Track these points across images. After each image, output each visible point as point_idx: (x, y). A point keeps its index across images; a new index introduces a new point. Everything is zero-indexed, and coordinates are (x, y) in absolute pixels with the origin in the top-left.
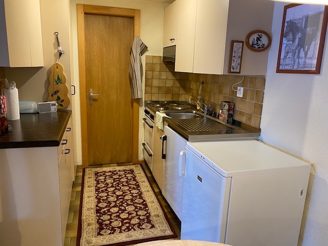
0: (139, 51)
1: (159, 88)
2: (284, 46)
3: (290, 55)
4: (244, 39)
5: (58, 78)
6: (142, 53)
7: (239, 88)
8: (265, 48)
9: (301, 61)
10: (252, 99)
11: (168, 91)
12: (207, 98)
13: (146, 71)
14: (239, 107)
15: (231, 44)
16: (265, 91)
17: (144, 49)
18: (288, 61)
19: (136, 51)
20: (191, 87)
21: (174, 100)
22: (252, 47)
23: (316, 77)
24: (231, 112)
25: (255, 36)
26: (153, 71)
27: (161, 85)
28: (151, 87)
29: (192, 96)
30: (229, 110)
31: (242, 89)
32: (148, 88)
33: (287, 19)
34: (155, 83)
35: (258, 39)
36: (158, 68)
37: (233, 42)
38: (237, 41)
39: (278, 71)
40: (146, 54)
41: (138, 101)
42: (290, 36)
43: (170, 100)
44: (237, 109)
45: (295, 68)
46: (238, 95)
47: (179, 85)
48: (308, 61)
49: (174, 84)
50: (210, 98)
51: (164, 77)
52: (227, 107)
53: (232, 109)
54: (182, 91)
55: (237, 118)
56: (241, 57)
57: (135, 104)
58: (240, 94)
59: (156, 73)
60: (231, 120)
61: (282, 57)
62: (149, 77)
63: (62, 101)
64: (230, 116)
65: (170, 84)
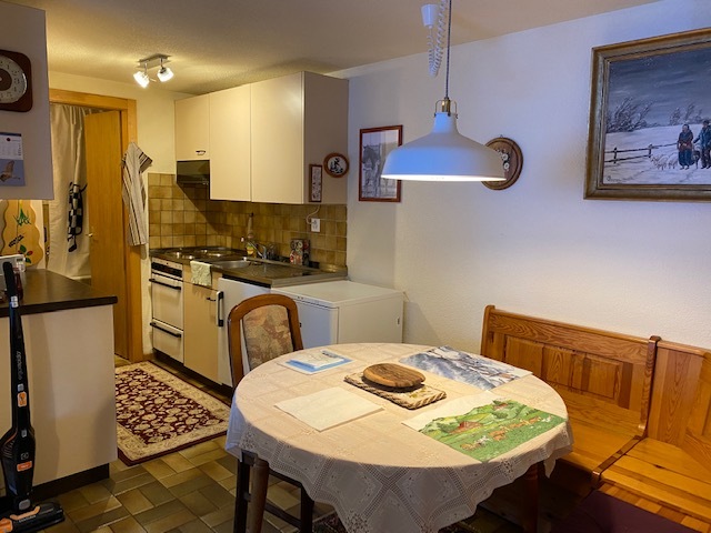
0: (138, 166)
1: (174, 226)
2: (363, 172)
3: (371, 182)
4: (322, 164)
5: (22, 214)
6: (143, 168)
7: (313, 220)
8: (344, 173)
9: (383, 189)
10: (334, 233)
11: (187, 230)
12: (263, 238)
13: (149, 198)
14: (316, 244)
15: (310, 169)
16: (348, 222)
17: (146, 162)
18: (371, 189)
19: (132, 166)
20: (229, 222)
21: (199, 245)
22: (330, 172)
23: (398, 205)
24: (306, 252)
25: (333, 160)
26: (161, 197)
27: (176, 221)
28: (160, 224)
29: (233, 236)
30: (303, 249)
31: (318, 221)
32: (153, 226)
33: (364, 144)
34: (166, 217)
35: (336, 163)
36: (169, 194)
37: (311, 166)
38: (316, 166)
39: (361, 199)
40: (149, 170)
41: (138, 249)
42: (369, 162)
43: (193, 245)
44: (313, 246)
45: (378, 196)
46: (313, 230)
47: (204, 220)
48: (389, 190)
49: (197, 218)
50: (268, 236)
51: (180, 207)
52: (301, 246)
53: (307, 248)
54: (210, 231)
55: (314, 258)
56: (321, 184)
57: (133, 256)
58: (316, 228)
59: (167, 202)
60: (306, 262)
61: (363, 184)
62: (155, 209)
63: (30, 253)
64: (306, 257)
65: (190, 219)
